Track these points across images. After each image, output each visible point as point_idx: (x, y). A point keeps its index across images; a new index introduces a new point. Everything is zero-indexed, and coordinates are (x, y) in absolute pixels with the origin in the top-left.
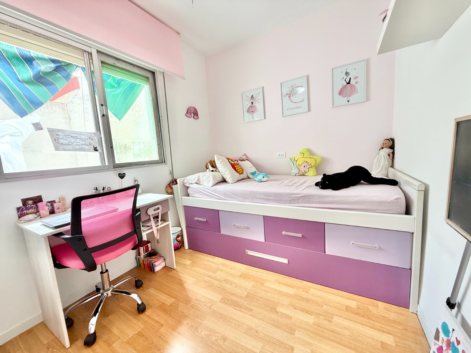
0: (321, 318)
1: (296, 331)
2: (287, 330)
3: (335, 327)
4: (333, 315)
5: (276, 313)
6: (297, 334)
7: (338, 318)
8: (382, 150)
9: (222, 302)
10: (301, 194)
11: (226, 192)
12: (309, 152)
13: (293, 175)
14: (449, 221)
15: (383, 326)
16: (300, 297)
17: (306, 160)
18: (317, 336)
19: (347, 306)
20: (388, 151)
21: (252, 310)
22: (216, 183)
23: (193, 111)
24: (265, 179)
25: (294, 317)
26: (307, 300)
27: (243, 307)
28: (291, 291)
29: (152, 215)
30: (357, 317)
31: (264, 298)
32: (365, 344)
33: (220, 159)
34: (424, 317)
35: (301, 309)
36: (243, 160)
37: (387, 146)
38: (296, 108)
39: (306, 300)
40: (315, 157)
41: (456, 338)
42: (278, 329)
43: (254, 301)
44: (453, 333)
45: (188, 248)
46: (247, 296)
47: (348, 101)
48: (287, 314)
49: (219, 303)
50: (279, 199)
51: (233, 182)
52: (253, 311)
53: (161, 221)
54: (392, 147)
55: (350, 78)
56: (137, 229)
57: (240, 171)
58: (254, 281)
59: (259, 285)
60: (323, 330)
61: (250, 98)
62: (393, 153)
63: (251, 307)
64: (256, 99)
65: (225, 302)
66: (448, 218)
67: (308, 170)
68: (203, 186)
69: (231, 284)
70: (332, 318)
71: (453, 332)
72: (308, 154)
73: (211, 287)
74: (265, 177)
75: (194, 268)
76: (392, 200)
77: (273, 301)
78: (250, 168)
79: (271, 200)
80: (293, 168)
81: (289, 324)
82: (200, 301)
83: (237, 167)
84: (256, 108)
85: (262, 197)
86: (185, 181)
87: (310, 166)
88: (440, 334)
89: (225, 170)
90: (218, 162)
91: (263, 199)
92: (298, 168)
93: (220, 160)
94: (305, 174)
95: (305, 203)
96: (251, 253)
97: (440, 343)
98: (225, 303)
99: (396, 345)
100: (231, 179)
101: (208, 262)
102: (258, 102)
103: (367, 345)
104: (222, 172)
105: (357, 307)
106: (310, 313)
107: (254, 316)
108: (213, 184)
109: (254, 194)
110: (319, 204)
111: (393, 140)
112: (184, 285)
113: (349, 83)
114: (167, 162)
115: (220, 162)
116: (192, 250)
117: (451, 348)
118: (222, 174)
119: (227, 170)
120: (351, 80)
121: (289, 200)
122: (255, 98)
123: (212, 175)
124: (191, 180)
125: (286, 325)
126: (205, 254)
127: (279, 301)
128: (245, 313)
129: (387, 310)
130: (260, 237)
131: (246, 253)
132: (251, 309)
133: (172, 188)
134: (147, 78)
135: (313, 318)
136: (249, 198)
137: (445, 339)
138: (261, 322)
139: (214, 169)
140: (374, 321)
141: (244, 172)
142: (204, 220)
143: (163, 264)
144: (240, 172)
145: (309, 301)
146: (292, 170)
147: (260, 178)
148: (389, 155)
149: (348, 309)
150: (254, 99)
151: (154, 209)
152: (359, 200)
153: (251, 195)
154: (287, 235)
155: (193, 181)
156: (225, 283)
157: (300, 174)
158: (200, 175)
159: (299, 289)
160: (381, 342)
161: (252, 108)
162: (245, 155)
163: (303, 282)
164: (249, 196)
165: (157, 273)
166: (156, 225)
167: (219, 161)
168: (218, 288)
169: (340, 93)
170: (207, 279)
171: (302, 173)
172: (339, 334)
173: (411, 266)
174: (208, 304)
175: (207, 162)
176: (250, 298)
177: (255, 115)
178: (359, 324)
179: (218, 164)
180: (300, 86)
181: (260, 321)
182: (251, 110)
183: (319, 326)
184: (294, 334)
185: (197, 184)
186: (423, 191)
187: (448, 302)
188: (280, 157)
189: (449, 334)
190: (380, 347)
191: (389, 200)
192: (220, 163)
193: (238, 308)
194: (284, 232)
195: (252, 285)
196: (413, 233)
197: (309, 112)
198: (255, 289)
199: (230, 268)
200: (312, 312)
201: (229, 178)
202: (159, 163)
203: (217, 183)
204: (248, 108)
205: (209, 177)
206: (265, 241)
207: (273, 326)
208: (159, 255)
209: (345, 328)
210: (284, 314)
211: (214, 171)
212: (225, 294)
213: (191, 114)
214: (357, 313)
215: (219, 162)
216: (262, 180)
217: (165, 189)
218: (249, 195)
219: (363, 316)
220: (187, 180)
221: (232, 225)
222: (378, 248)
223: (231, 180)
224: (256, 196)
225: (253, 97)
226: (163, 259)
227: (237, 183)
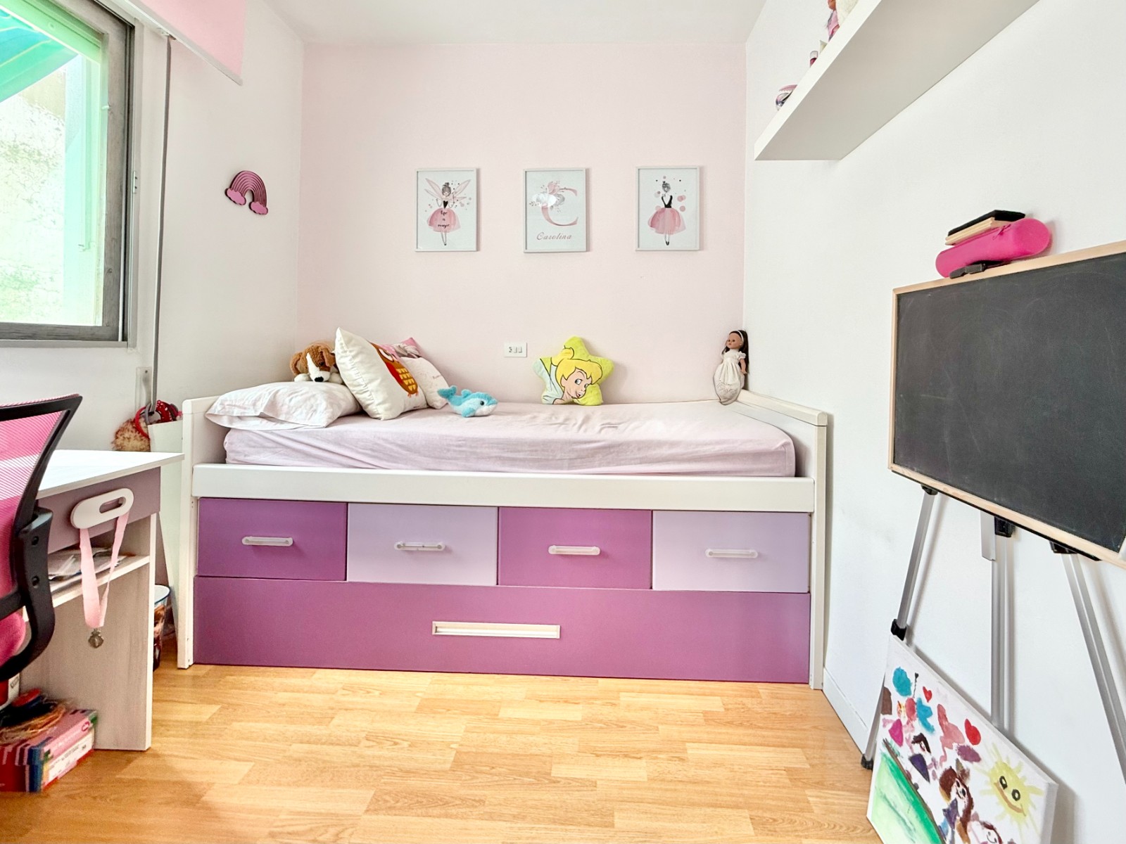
0: (663, 759)
1: (616, 813)
2: (592, 819)
3: (696, 769)
4: (684, 742)
5: (554, 785)
6: (619, 822)
7: (696, 745)
8: (726, 354)
9: (375, 810)
10: (599, 441)
11: (381, 442)
12: (586, 346)
13: (548, 402)
14: (897, 468)
15: (780, 733)
16: (600, 721)
17: (582, 365)
18: (664, 807)
19: (705, 713)
20: (738, 357)
21: (482, 802)
22: (339, 414)
23: (250, 185)
24: (485, 409)
25: (599, 780)
26: (620, 725)
27: (451, 799)
28: (575, 714)
29: (89, 529)
30: (730, 731)
31: (509, 755)
32: (761, 786)
33: (353, 342)
34: (839, 688)
35: (611, 752)
36: (409, 354)
37: (737, 346)
38: (559, 237)
39: (616, 725)
40: (599, 359)
41: (924, 689)
42: (570, 827)
43: (482, 772)
44: (916, 681)
45: (191, 663)
46: (458, 764)
47: (668, 244)
48: (583, 777)
49: (366, 817)
50: (543, 457)
51: (391, 417)
52: (487, 802)
53: (120, 554)
54: (744, 348)
55: (671, 197)
56: (35, 583)
57: (409, 385)
58: (468, 714)
59: (486, 720)
60: (673, 787)
61: (441, 188)
62: (747, 360)
63: (478, 793)
64: (458, 196)
65: (388, 805)
66: (894, 462)
67: (585, 391)
68: (292, 426)
69: (396, 744)
70: (685, 750)
71: (917, 679)
72: (583, 352)
73: (322, 772)
74: (486, 402)
75: (236, 725)
76: (777, 448)
77: (537, 755)
78: (434, 377)
79: (521, 460)
80: (548, 386)
81: (594, 802)
82: (290, 833)
83: (402, 373)
84: (455, 220)
85: (495, 452)
86: (217, 408)
87: (589, 382)
88: (892, 697)
89: (367, 377)
90: (345, 352)
91: (499, 458)
92: (561, 386)
93: (354, 345)
94: (575, 401)
95: (609, 464)
96: (446, 628)
97: (894, 717)
98: (390, 808)
99: (810, 765)
100: (387, 405)
101: (289, 695)
102: (462, 205)
103: (764, 786)
104: (355, 383)
105: (725, 709)
106: (633, 755)
107: (491, 817)
108: (330, 418)
109: (471, 447)
110: (641, 463)
111: (745, 334)
112: (204, 798)
113: (669, 206)
114: (135, 339)
115: (353, 353)
116: (209, 667)
117: (916, 713)
118: (355, 390)
119: (376, 379)
120: (672, 201)
121: (570, 459)
122: (456, 193)
123: (325, 392)
124: (239, 407)
125: (586, 807)
126: (272, 669)
127: (550, 749)
128: (462, 818)
129: (777, 698)
130: (484, 576)
131: (434, 633)
132: (477, 799)
133: (147, 436)
134: (100, 35)
135: (645, 764)
136: (456, 459)
137: (903, 702)
138: (519, 825)
139: (325, 375)
140: (761, 728)
141: (419, 389)
142: (287, 542)
143: (87, 743)
144: (410, 388)
145: (625, 725)
146: (544, 388)
147: (470, 406)
148: (740, 364)
149: (709, 718)
150: (451, 195)
151: (103, 506)
152: (721, 450)
153: (464, 449)
154: (562, 555)
155: (252, 407)
156: (372, 746)
157: (566, 401)
158: (278, 388)
159: (593, 703)
160: (787, 770)
161: (444, 217)
162: (412, 341)
163: (597, 682)
164: (455, 451)
165: (50, 791)
166: (97, 572)
167: (351, 349)
168: (352, 769)
169: (653, 223)
170: (297, 749)
171: (570, 399)
172: (708, 782)
173: (809, 587)
174: (327, 831)
175: (303, 351)
176: (467, 767)
177: (451, 235)
178: (738, 746)
179: (344, 360)
180: (570, 189)
181: (513, 825)
182: (442, 219)
183: (663, 780)
184: (612, 825)
185: (265, 421)
186: (826, 428)
187: (895, 629)
188: (512, 354)
189: (909, 688)
190: (787, 781)
191: (773, 449)
192: (354, 357)
193: (437, 811)
194: (554, 547)
195: (464, 727)
196: (811, 515)
197: (587, 253)
198: (475, 735)
199: (377, 693)
200: (639, 751)
201: (379, 404)
202: (98, 339)
203: (339, 417)
204: (433, 215)
205: (314, 396)
206: (497, 584)
207: (554, 822)
208: (68, 709)
209: (717, 764)
210: (574, 779)
211: (325, 379)
212: (382, 781)
213: (243, 195)
214: (728, 722)
215: (350, 352)
216: (478, 412)
217: (113, 438)
218: (458, 449)
219: (741, 724)
220: (222, 404)
221: (396, 548)
222: (757, 555)
223: (386, 410)
224: (478, 451)
225: (449, 188)
226: (87, 720)
227: (404, 418)
